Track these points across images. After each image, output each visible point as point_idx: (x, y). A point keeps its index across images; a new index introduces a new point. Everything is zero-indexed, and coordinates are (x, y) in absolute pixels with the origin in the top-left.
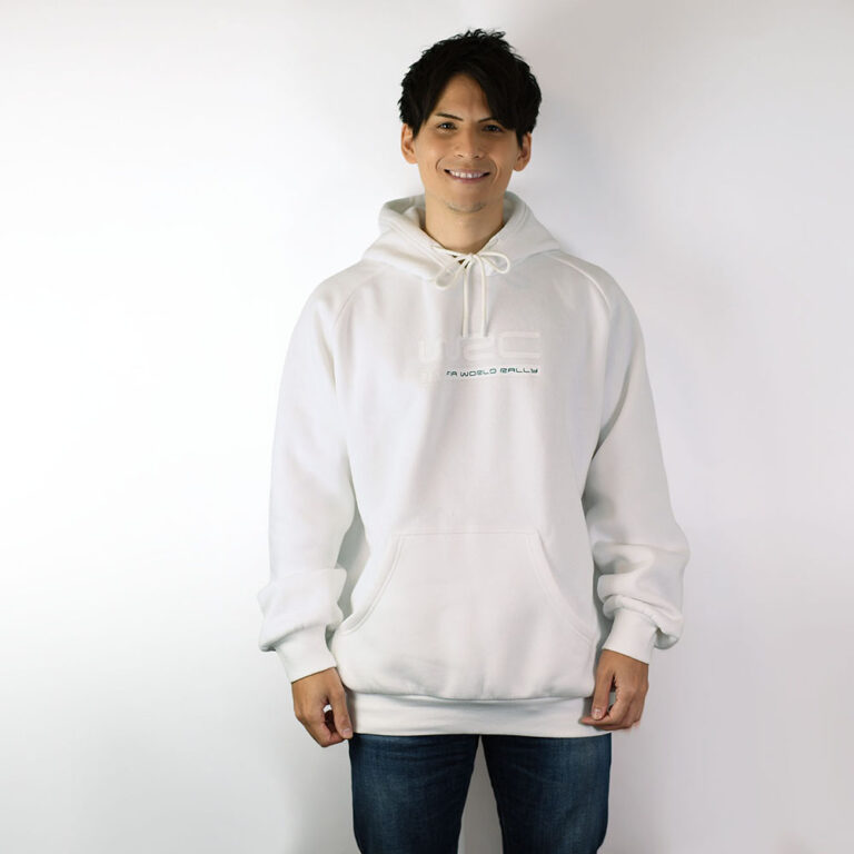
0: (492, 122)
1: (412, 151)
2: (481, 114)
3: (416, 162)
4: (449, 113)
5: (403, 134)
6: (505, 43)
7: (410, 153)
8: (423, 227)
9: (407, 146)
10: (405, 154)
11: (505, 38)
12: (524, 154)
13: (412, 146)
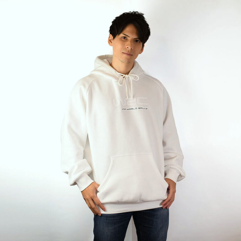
0: (138, 39)
1: (112, 43)
2: (135, 37)
3: (112, 46)
4: (126, 34)
5: (109, 37)
6: (144, 17)
7: (110, 43)
8: (111, 65)
9: (110, 41)
10: (109, 43)
11: (144, 16)
12: (142, 50)
13: (112, 41)
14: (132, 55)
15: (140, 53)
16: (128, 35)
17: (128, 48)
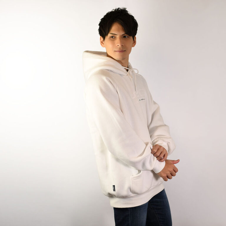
0: (125, 35)
1: (104, 44)
2: (122, 33)
3: (105, 47)
4: (113, 33)
5: (100, 39)
7: (103, 44)
10: (101, 45)
12: (134, 42)
13: (103, 42)
14: (125, 51)
15: (133, 46)
16: (115, 34)
17: (118, 46)
